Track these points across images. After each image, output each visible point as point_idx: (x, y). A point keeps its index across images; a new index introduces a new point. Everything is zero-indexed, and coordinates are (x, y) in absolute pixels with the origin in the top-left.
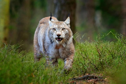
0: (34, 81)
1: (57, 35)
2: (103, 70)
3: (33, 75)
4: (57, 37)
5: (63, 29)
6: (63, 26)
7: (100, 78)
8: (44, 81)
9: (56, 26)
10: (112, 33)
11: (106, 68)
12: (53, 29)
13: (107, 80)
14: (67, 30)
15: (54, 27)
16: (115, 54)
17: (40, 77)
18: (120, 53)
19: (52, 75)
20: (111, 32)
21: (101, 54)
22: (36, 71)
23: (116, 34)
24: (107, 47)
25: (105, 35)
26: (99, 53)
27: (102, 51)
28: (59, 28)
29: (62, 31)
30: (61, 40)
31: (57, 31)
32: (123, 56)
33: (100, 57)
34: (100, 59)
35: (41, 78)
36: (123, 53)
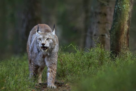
0: (6, 86)
1: (42, 44)
2: (64, 77)
3: (4, 81)
4: (42, 46)
5: (48, 39)
6: (48, 37)
7: (61, 83)
8: (15, 86)
9: (41, 37)
10: (73, 45)
11: (67, 75)
12: (39, 39)
13: (67, 85)
14: (51, 40)
15: (40, 37)
16: (74, 63)
17: (11, 82)
18: (79, 62)
19: (22, 81)
20: (71, 45)
21: (62, 63)
22: (7, 77)
23: (76, 46)
24: (68, 57)
25: (66, 47)
26: (61, 62)
27: (63, 61)
28: (44, 38)
29: (47, 41)
30: (46, 49)
31: (42, 41)
32: (81, 65)
33: (62, 66)
34: (62, 68)
35: (12, 84)
36: (81, 62)
